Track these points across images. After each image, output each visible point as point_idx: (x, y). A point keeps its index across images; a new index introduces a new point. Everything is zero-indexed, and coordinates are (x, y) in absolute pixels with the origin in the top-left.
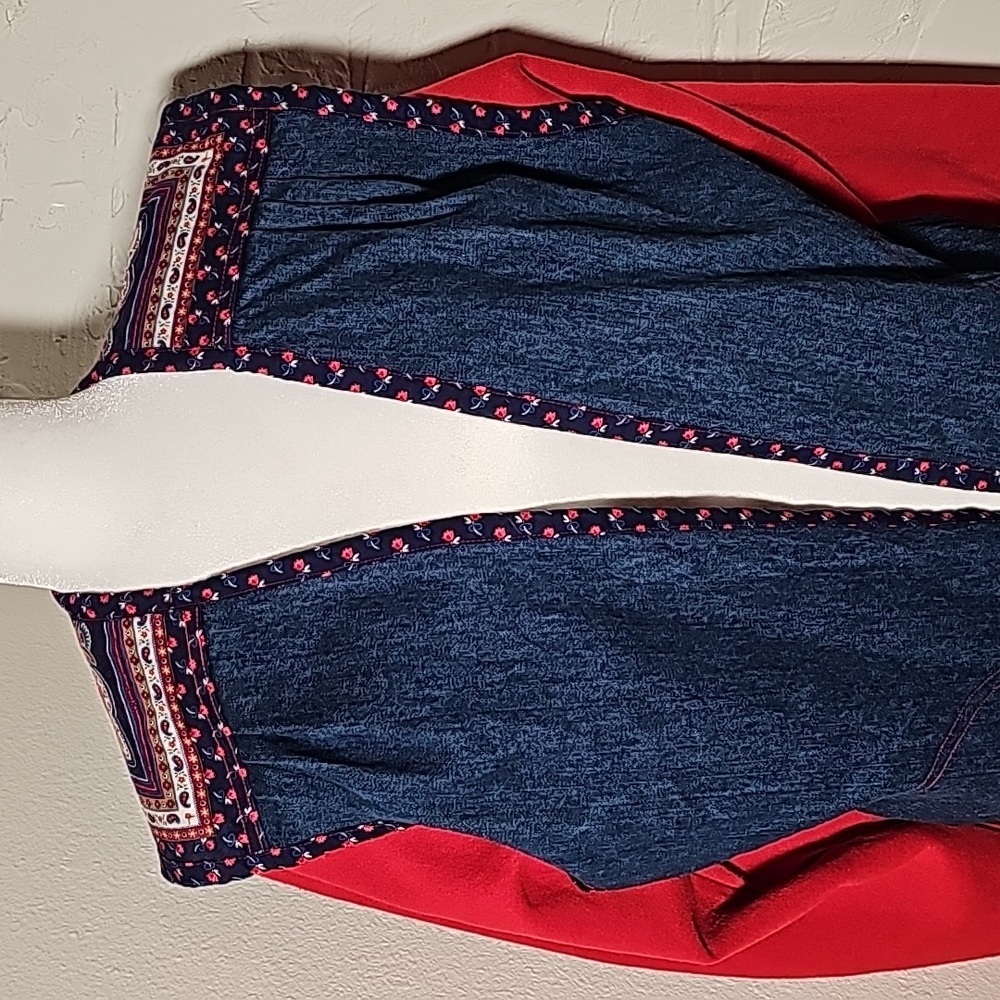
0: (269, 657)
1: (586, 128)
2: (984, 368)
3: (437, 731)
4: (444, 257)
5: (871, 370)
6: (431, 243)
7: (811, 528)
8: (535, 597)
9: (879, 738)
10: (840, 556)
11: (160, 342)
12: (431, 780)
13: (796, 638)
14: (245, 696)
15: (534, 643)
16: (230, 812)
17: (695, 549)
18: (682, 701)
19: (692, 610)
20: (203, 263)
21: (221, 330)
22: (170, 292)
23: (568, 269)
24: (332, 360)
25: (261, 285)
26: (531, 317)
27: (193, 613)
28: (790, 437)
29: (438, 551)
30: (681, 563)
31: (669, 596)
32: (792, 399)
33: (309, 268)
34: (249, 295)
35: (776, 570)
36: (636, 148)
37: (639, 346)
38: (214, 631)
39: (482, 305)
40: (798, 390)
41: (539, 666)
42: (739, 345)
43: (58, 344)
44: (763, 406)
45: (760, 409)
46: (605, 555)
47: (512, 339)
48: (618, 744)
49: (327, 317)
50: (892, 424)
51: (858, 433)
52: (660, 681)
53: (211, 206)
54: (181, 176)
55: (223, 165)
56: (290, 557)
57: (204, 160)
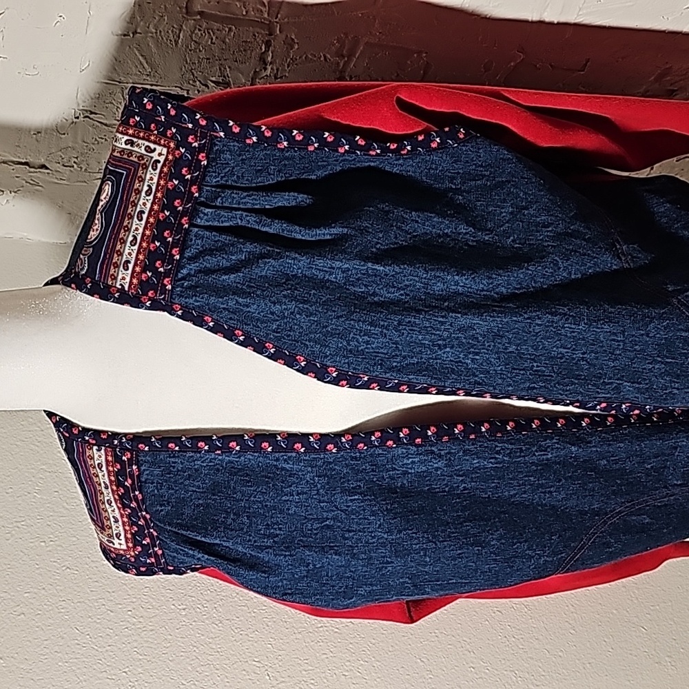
0: (177, 488)
2: (658, 356)
3: (275, 555)
4: (320, 275)
7: (524, 435)
8: (346, 485)
9: (533, 557)
10: (537, 454)
12: (268, 577)
13: (499, 497)
14: (161, 506)
15: (341, 510)
17: (449, 453)
18: (423, 544)
19: (440, 484)
20: (154, 238)
21: (164, 291)
23: (402, 292)
25: (194, 266)
26: (372, 328)
27: (132, 454)
29: (289, 454)
30: (439, 461)
32: (530, 374)
33: (229, 264)
34: (185, 271)
35: (496, 463)
36: (467, 162)
38: (144, 468)
39: (341, 316)
41: (342, 523)
43: (35, 136)
47: (357, 341)
49: (237, 302)
50: (590, 386)
52: (413, 533)
53: (163, 196)
54: (142, 162)
55: (174, 168)
56: (197, 438)
57: (160, 154)
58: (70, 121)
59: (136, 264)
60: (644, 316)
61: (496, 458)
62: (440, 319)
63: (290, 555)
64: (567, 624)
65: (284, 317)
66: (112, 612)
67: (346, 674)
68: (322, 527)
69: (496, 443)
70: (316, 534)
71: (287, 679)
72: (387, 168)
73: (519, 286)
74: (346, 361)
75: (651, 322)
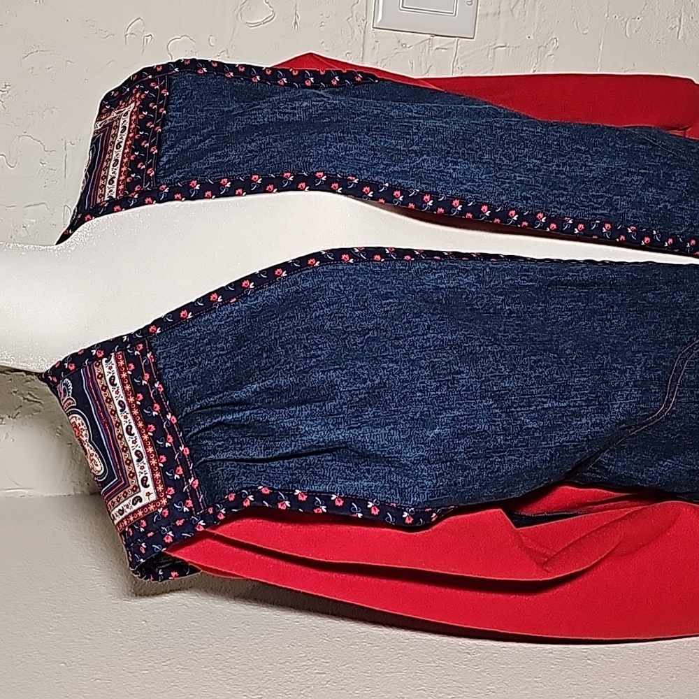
1: (359, 83)
3: (323, 372)
4: (285, 118)
5: (561, 168)
6: (277, 110)
9: (625, 372)
11: (110, 197)
12: (324, 405)
15: (379, 317)
16: (178, 485)
17: (475, 269)
18: (487, 346)
19: (481, 305)
20: (133, 151)
21: (148, 178)
22: (114, 171)
24: (221, 179)
27: (144, 344)
28: (520, 205)
29: (306, 272)
30: (468, 276)
31: (464, 297)
32: (516, 183)
33: (202, 137)
34: (165, 159)
35: (531, 281)
37: (415, 152)
38: (160, 351)
40: (518, 178)
41: (386, 331)
42: (477, 152)
44: (499, 186)
45: (497, 187)
46: (417, 273)
47: (335, 147)
48: (449, 374)
49: (216, 156)
51: (562, 203)
52: (469, 334)
53: (136, 126)
54: (116, 119)
57: (130, 108)
61: (528, 276)
65: (261, 150)
70: (363, 347)
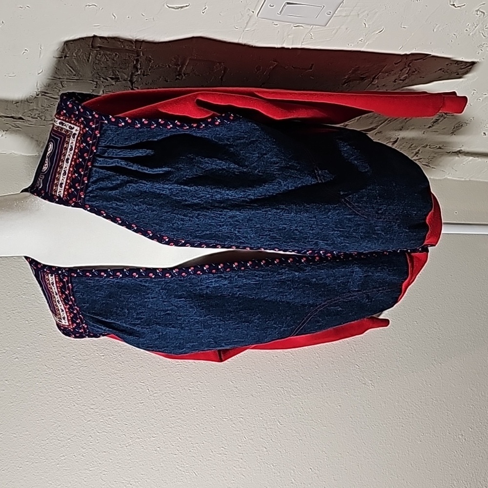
0: (92, 295)
2: (336, 228)
4: (158, 191)
5: (297, 228)
7: (270, 267)
9: (277, 328)
10: (277, 276)
11: (59, 195)
13: (259, 298)
14: (84, 304)
15: (174, 306)
16: (78, 324)
17: (230, 277)
18: (218, 322)
19: (227, 292)
20: (75, 172)
21: (80, 198)
22: (63, 178)
23: (200, 199)
24: (117, 217)
25: (95, 186)
26: (185, 217)
27: (68, 278)
29: (147, 279)
30: (225, 281)
31: (220, 289)
32: (269, 238)
33: (112, 186)
34: (90, 189)
36: (235, 131)
38: (75, 285)
39: (169, 212)
40: (271, 235)
41: (175, 312)
43: (15, 104)
47: (178, 223)
50: (301, 243)
52: (212, 317)
53: (78, 151)
54: (68, 134)
55: (83, 137)
56: (100, 269)
57: (76, 130)
58: (34, 97)
59: (66, 185)
60: (325, 209)
61: (255, 279)
62: (219, 213)
63: (150, 328)
64: (314, 363)
65: (140, 212)
66: (64, 357)
67: (191, 389)
68: (166, 314)
69: (255, 272)
70: (163, 318)
71: (159, 392)
72: (194, 134)
73: (260, 195)
74: (173, 233)
75: (329, 211)
